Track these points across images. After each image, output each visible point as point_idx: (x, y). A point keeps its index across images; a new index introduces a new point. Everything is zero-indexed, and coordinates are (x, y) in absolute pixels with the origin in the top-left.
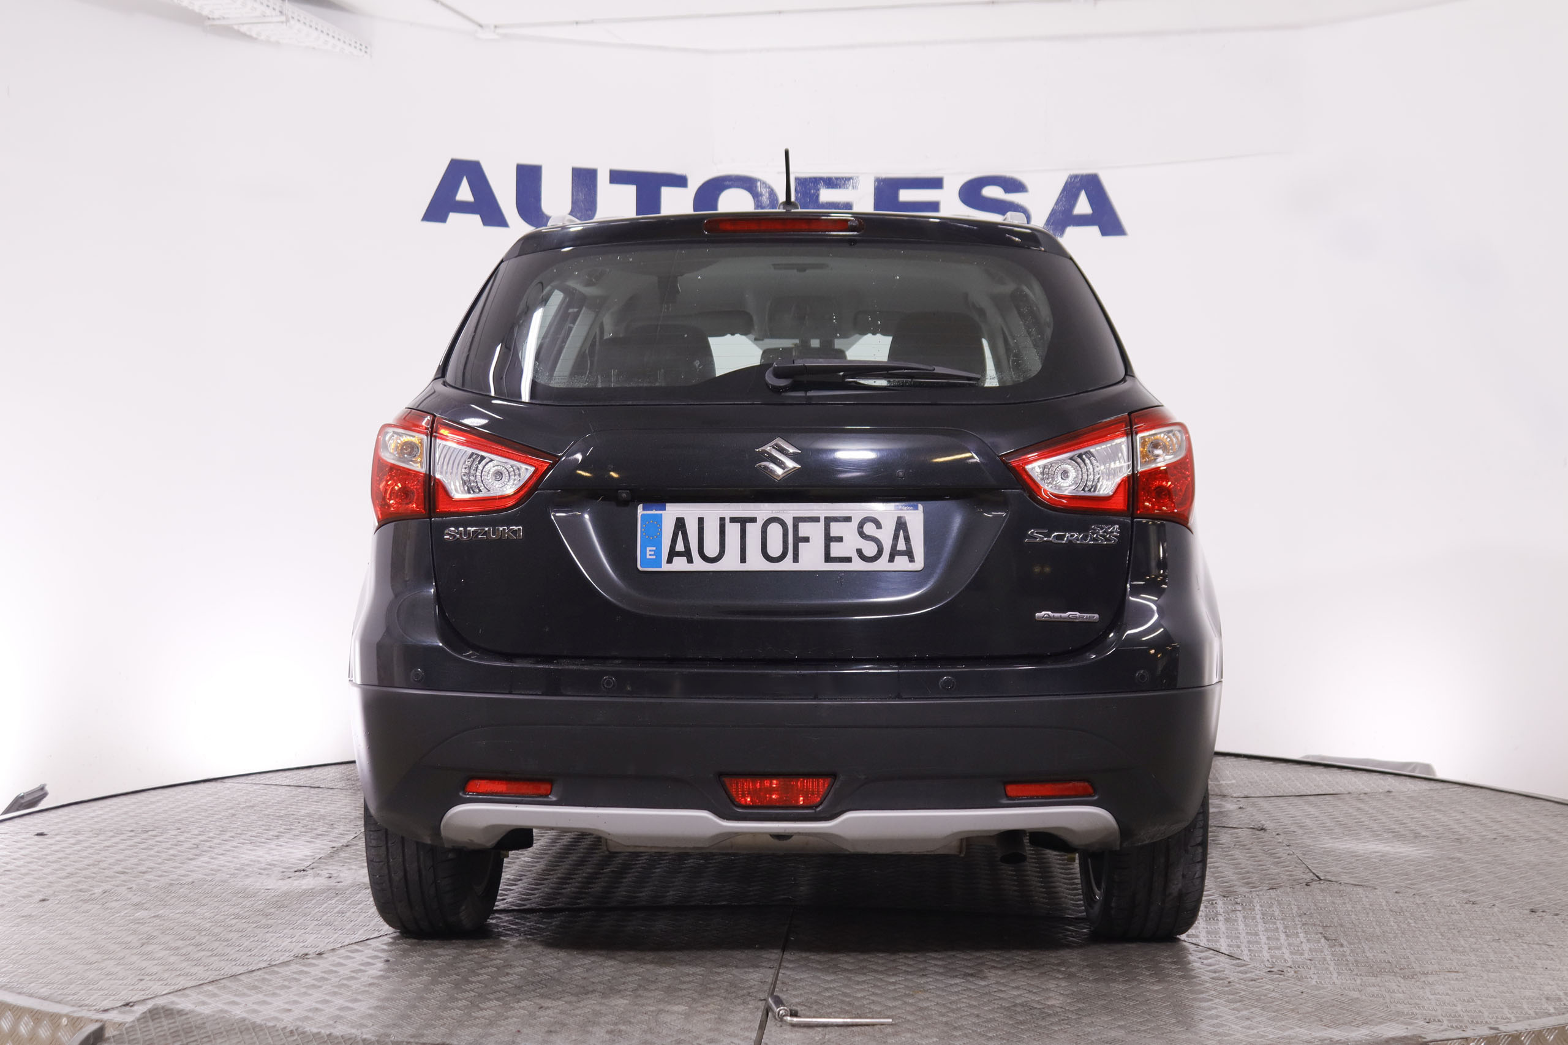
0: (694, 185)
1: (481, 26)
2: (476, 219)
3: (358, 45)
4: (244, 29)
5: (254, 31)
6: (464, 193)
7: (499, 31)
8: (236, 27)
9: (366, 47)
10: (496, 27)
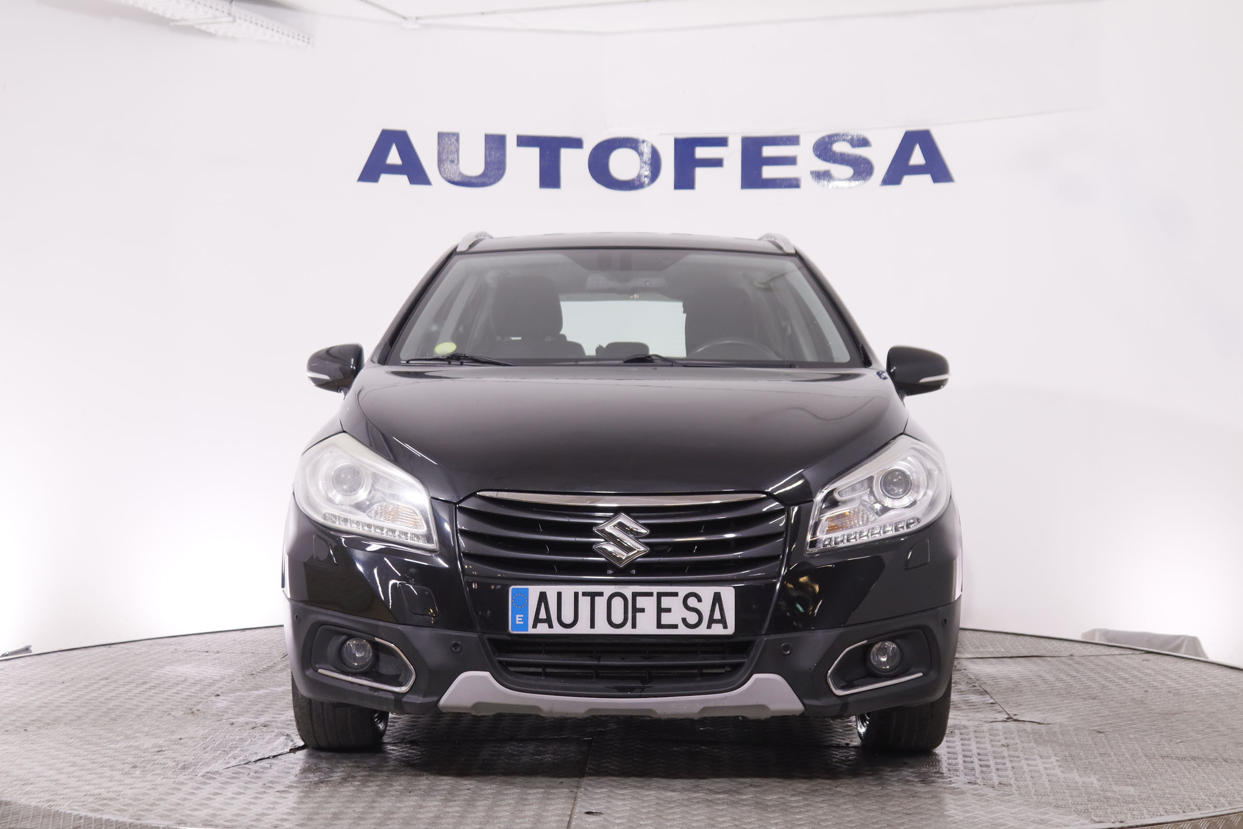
0: (589, 145)
1: (405, 18)
2: (404, 178)
3: (301, 38)
4: (203, 27)
5: (212, 29)
6: (394, 157)
7: (419, 21)
8: (197, 26)
9: (309, 39)
10: (417, 18)
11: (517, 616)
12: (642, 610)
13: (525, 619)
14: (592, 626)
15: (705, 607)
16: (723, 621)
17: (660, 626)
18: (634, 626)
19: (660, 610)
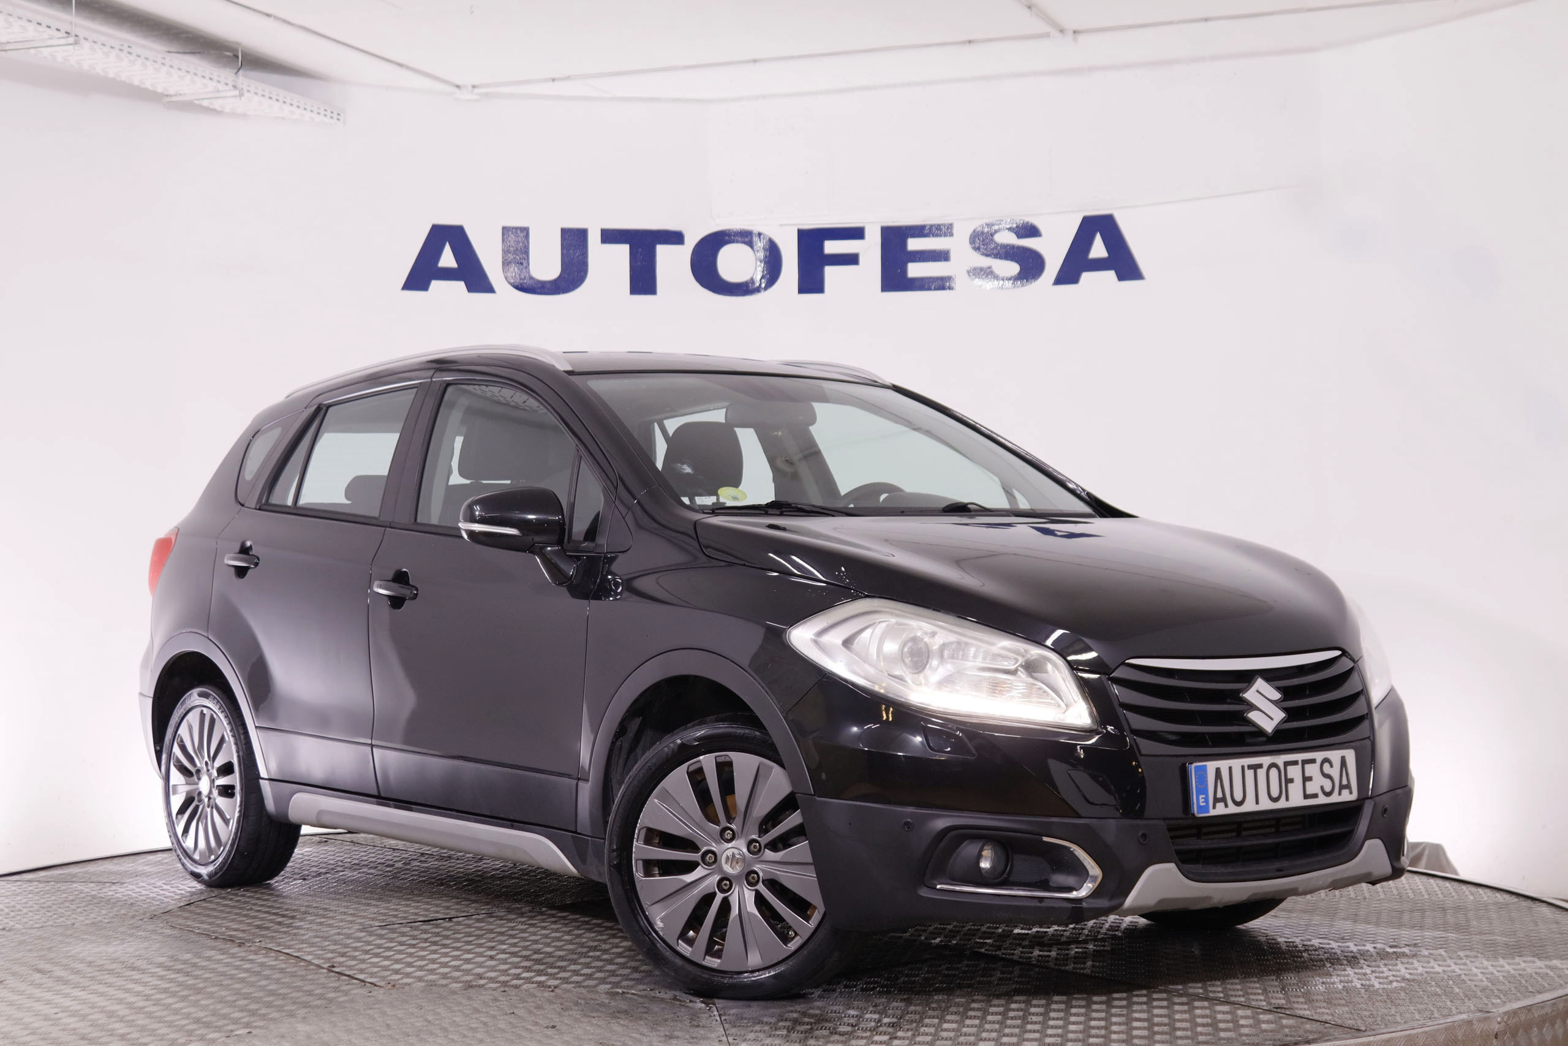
11: (1201, 797)
12: (1292, 781)
13: (1206, 800)
14: (1257, 803)
15: (1335, 772)
16: (1348, 786)
17: (1306, 797)
18: (1287, 799)
19: (1306, 779)
